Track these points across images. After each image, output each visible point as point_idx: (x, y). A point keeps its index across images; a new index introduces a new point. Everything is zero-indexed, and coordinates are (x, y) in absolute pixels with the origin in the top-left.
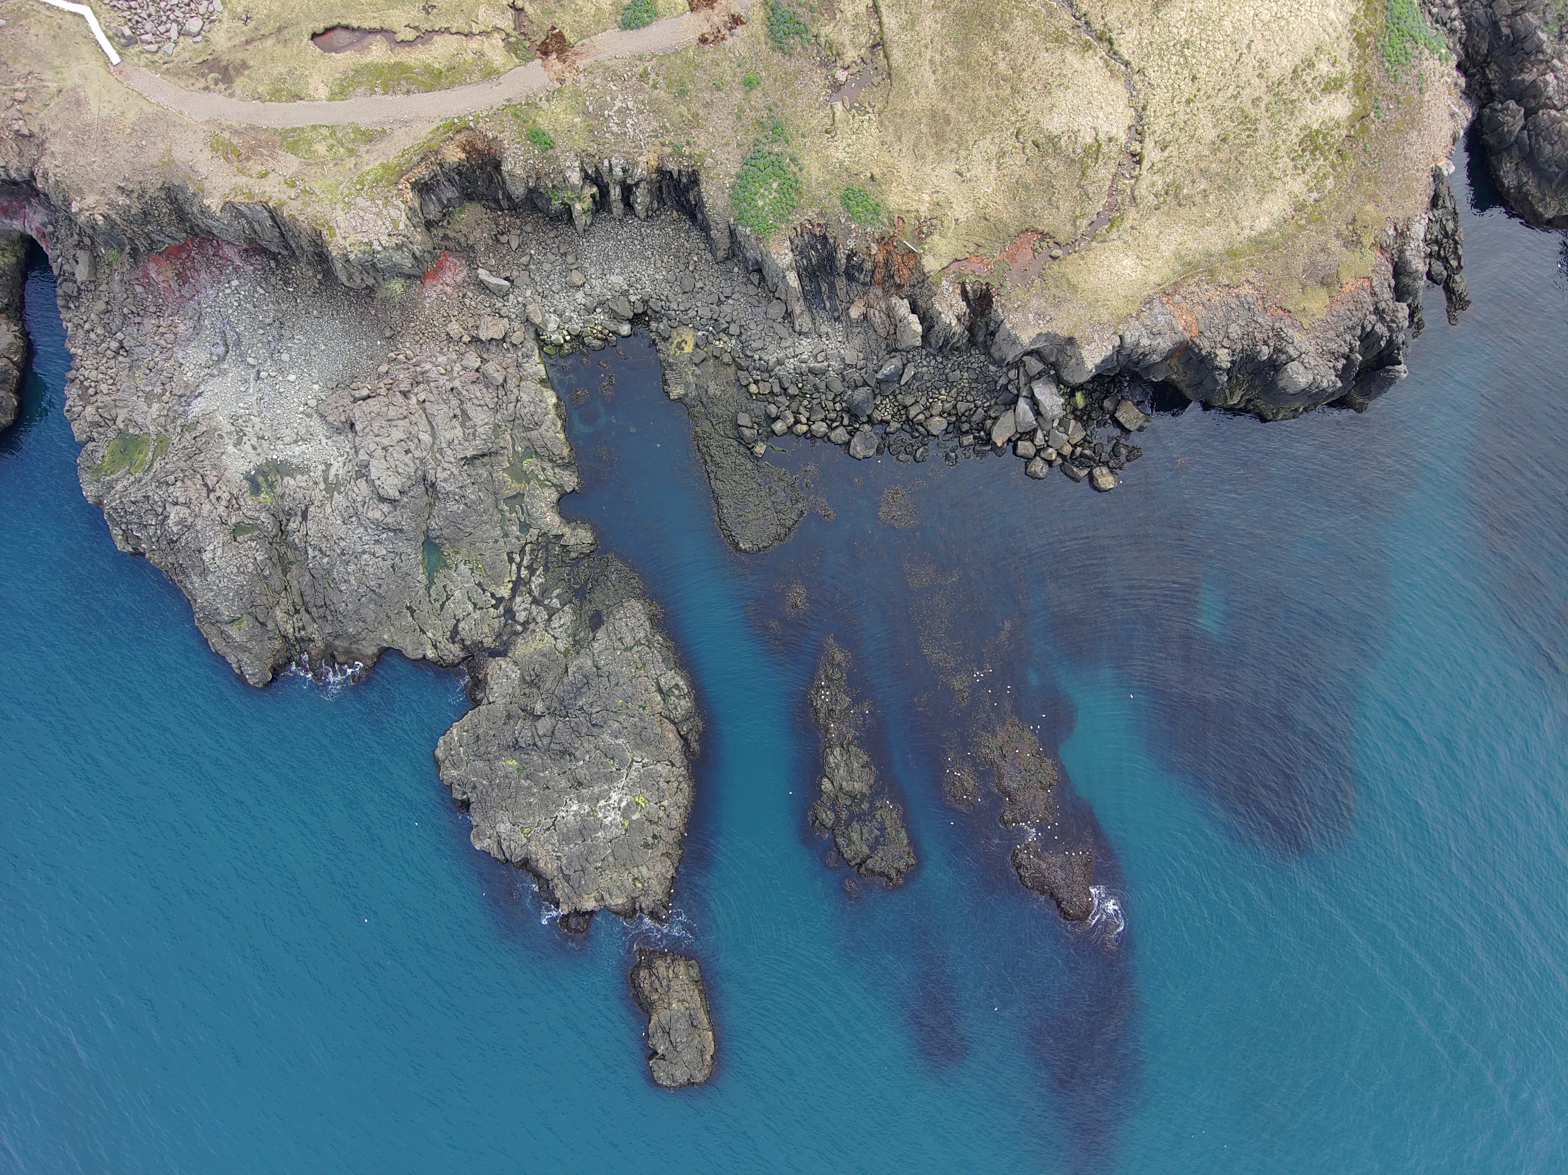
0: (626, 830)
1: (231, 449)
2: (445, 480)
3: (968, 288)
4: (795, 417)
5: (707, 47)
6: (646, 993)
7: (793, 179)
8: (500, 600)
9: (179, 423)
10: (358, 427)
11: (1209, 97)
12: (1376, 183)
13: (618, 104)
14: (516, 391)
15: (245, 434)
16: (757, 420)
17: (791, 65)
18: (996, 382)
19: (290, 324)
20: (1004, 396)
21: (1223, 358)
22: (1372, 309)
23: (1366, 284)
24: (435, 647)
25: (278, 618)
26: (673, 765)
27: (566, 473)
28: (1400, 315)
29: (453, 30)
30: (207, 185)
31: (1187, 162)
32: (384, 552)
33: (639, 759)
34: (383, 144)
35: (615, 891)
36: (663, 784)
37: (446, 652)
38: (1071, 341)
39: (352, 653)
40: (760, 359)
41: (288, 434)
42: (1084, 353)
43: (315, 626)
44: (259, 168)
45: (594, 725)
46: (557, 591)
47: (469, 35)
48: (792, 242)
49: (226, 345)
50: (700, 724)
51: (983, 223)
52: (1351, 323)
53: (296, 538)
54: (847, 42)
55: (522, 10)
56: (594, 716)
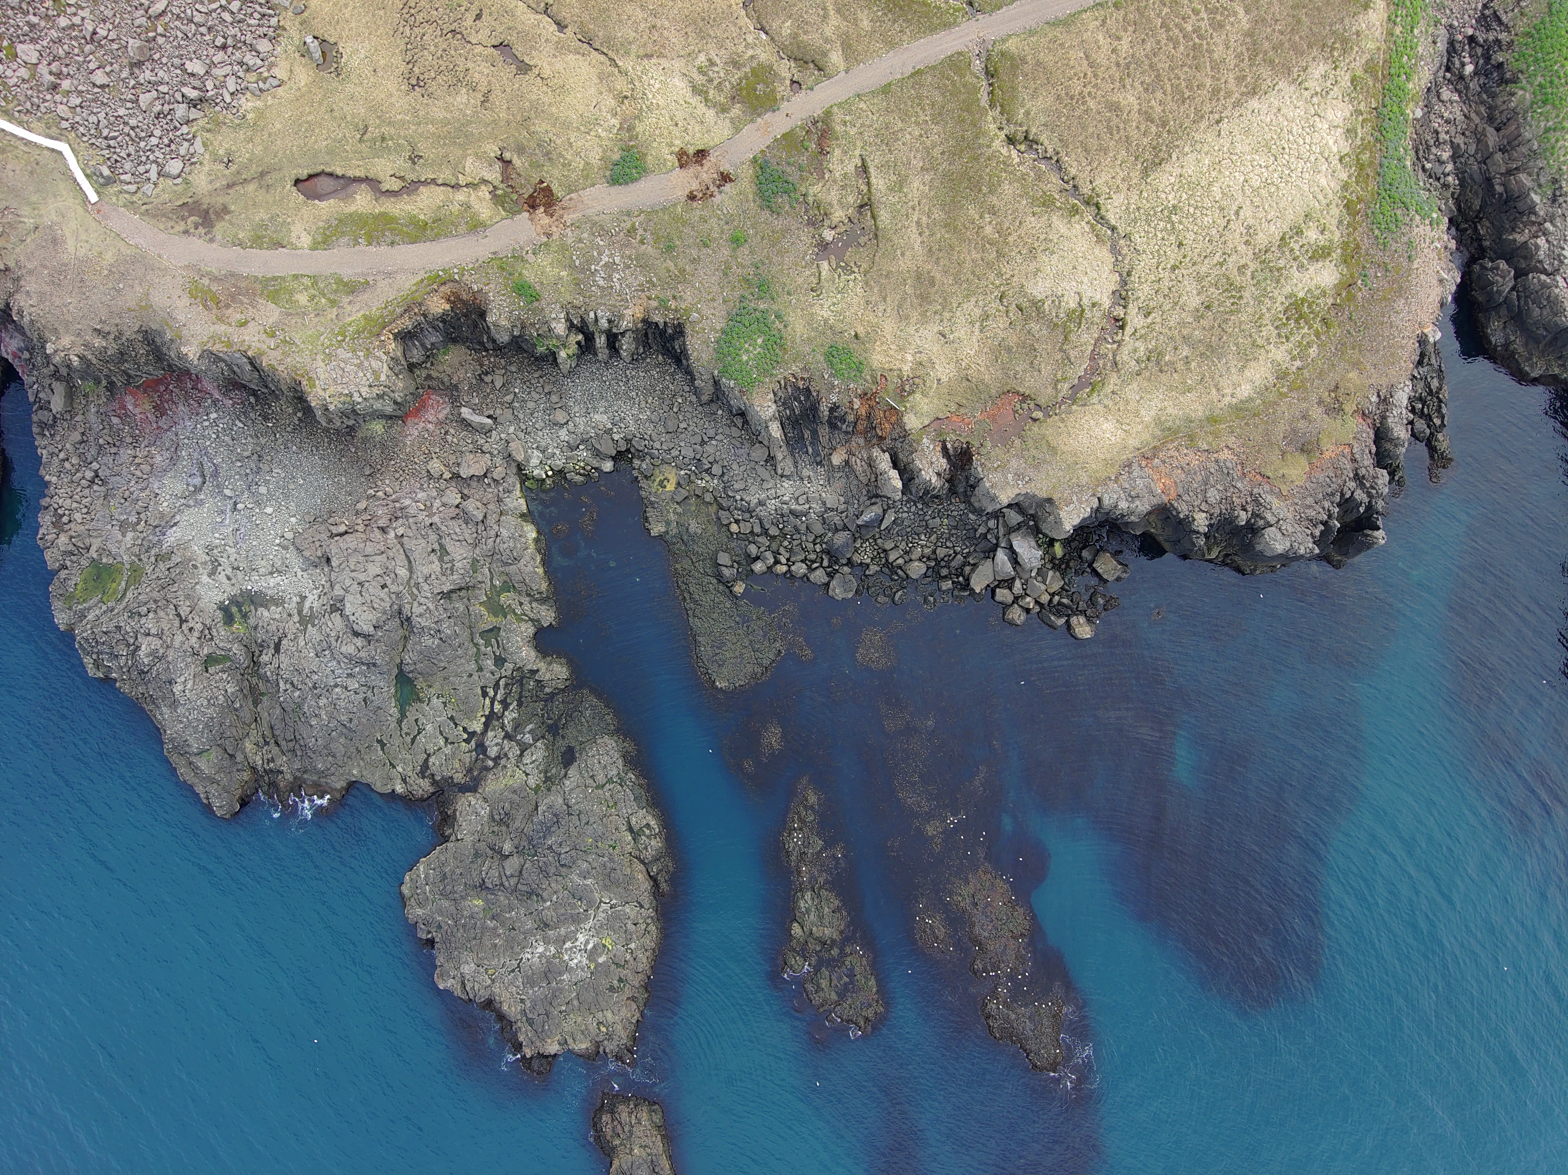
0: (592, 973)
1: (205, 579)
2: (421, 615)
3: (949, 446)
4: (775, 557)
5: (695, 204)
6: (608, 1138)
7: (778, 336)
8: (472, 734)
9: (153, 552)
10: (335, 563)
11: (1194, 264)
12: (1360, 351)
13: (605, 259)
14: (496, 527)
15: (220, 565)
16: (737, 559)
17: (778, 224)
18: (976, 530)
19: (269, 458)
20: (983, 545)
21: (1201, 522)
22: (1352, 475)
23: (1347, 450)
24: (404, 780)
25: (247, 750)
26: (642, 907)
27: (544, 607)
28: (1380, 482)
29: (440, 182)
30: (185, 332)
31: (1170, 329)
32: (357, 686)
33: (607, 900)
34: (366, 296)
35: (579, 1036)
36: (630, 926)
37: (416, 787)
38: (1050, 500)
39: (320, 785)
40: (742, 500)
41: (263, 565)
42: (1062, 514)
43: (285, 759)
44: (238, 316)
45: (562, 866)
46: (530, 727)
47: (456, 187)
48: (775, 394)
49: (203, 476)
50: (670, 864)
51: (965, 384)
52: (1330, 490)
53: (268, 671)
54: (835, 202)
55: (510, 162)
56: (563, 856)
